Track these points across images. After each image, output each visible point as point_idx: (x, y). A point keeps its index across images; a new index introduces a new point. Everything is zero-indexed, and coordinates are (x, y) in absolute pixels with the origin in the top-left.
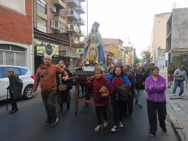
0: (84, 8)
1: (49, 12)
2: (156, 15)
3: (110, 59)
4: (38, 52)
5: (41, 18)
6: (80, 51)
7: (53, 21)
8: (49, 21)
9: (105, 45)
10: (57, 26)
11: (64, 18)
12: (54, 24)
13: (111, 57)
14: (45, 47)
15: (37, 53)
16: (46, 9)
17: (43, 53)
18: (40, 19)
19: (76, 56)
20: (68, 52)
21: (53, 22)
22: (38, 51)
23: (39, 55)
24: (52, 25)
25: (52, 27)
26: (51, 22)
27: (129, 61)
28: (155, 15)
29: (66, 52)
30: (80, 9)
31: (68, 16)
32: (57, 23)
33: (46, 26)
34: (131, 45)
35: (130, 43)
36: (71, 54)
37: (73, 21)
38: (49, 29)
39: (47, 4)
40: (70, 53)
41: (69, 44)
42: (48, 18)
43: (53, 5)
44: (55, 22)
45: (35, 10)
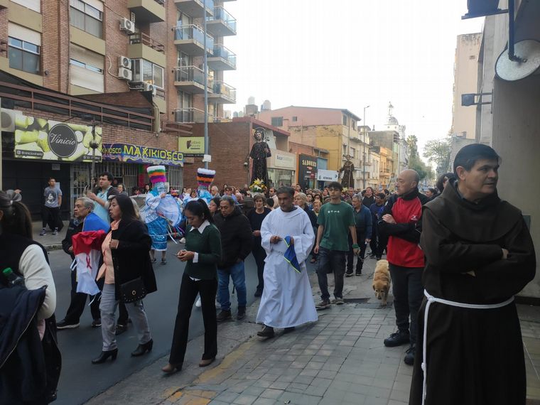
0: (231, 18)
1: (111, 32)
2: (464, 35)
3: (310, 168)
4: (17, 147)
5: (84, 50)
6: (189, 145)
7: (123, 57)
8: (110, 59)
9: (304, 127)
10: (138, 72)
11: (162, 48)
12: (130, 66)
13: (316, 161)
14: (48, 132)
15: (15, 151)
16: (102, 23)
17: (39, 149)
18: (80, 52)
19: (166, 159)
20: (134, 149)
21: (125, 60)
22: (20, 144)
23: (24, 157)
24: (122, 70)
25: (121, 74)
26: (118, 60)
27: (382, 174)
28: (459, 36)
29: (126, 147)
30: (218, 21)
31: (179, 42)
32: (138, 62)
33: (103, 71)
34: (398, 126)
35: (393, 120)
36: (145, 152)
37: (198, 57)
38: (110, 81)
39: (104, 9)
40: (141, 151)
41: (150, 124)
42: (107, 50)
43: (126, 12)
44: (132, 62)
45: (62, 28)
